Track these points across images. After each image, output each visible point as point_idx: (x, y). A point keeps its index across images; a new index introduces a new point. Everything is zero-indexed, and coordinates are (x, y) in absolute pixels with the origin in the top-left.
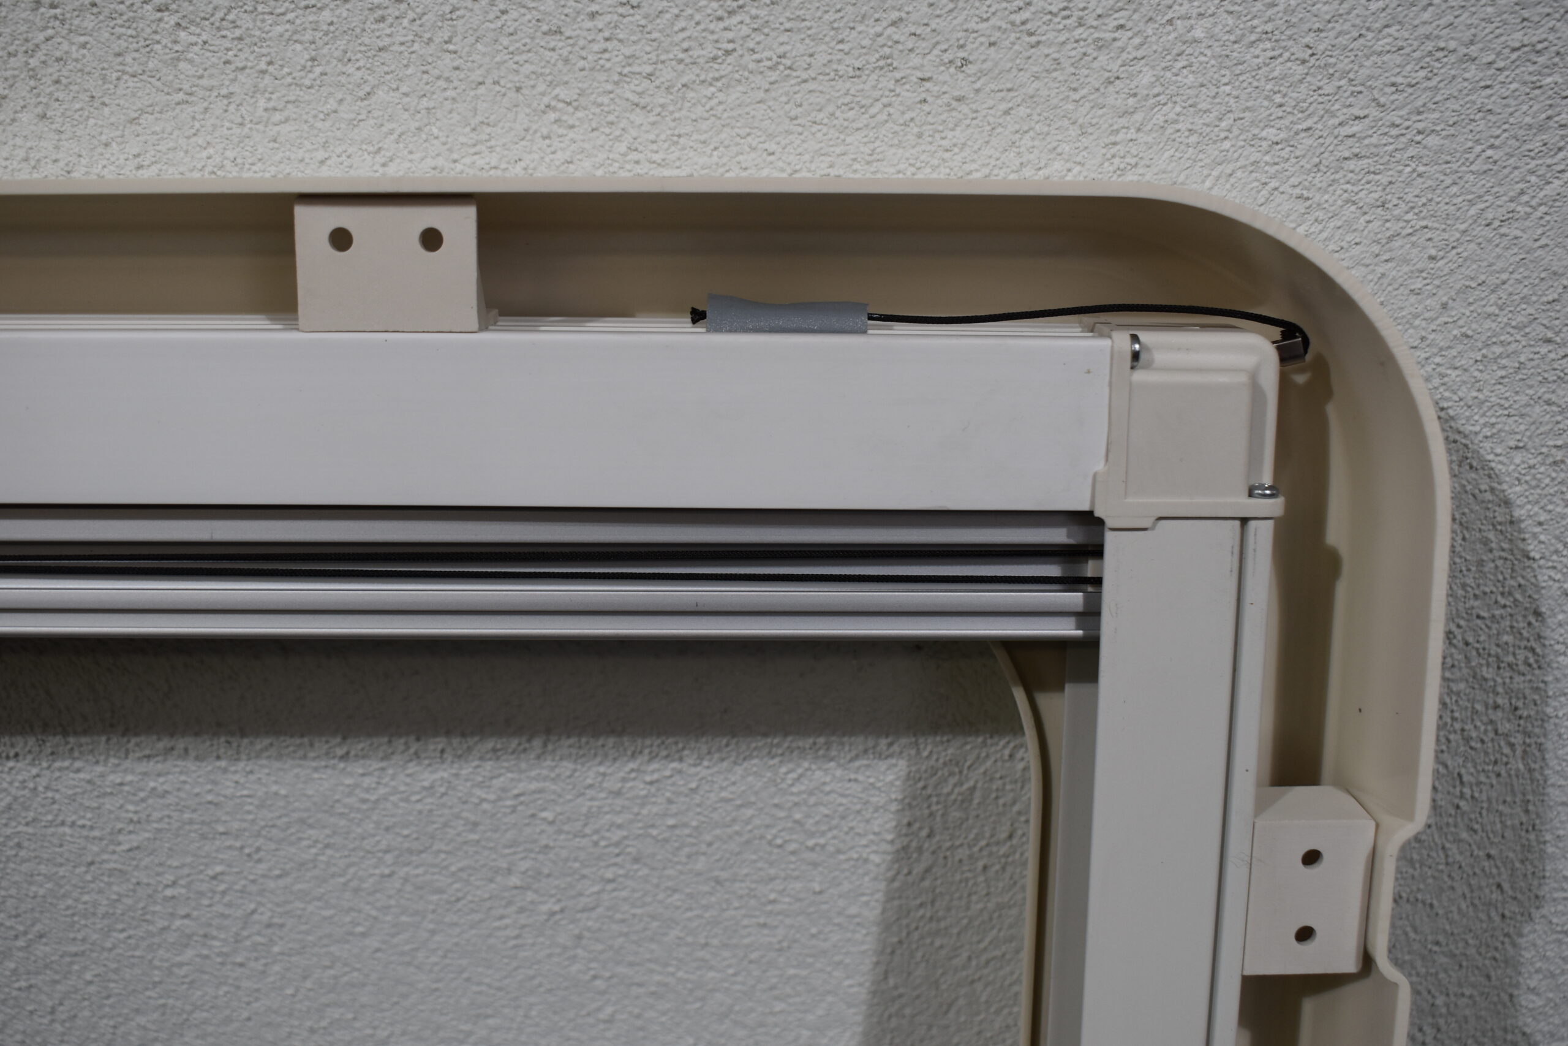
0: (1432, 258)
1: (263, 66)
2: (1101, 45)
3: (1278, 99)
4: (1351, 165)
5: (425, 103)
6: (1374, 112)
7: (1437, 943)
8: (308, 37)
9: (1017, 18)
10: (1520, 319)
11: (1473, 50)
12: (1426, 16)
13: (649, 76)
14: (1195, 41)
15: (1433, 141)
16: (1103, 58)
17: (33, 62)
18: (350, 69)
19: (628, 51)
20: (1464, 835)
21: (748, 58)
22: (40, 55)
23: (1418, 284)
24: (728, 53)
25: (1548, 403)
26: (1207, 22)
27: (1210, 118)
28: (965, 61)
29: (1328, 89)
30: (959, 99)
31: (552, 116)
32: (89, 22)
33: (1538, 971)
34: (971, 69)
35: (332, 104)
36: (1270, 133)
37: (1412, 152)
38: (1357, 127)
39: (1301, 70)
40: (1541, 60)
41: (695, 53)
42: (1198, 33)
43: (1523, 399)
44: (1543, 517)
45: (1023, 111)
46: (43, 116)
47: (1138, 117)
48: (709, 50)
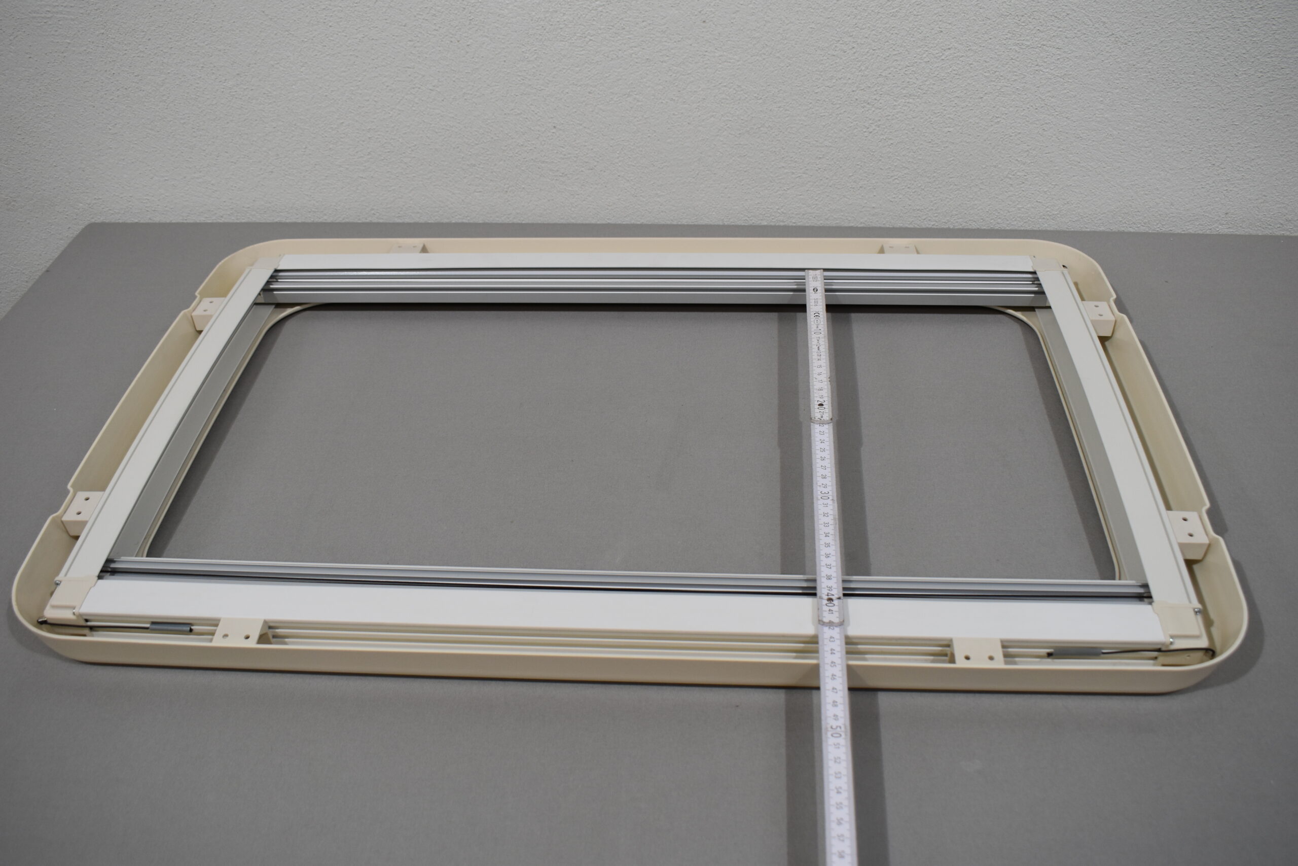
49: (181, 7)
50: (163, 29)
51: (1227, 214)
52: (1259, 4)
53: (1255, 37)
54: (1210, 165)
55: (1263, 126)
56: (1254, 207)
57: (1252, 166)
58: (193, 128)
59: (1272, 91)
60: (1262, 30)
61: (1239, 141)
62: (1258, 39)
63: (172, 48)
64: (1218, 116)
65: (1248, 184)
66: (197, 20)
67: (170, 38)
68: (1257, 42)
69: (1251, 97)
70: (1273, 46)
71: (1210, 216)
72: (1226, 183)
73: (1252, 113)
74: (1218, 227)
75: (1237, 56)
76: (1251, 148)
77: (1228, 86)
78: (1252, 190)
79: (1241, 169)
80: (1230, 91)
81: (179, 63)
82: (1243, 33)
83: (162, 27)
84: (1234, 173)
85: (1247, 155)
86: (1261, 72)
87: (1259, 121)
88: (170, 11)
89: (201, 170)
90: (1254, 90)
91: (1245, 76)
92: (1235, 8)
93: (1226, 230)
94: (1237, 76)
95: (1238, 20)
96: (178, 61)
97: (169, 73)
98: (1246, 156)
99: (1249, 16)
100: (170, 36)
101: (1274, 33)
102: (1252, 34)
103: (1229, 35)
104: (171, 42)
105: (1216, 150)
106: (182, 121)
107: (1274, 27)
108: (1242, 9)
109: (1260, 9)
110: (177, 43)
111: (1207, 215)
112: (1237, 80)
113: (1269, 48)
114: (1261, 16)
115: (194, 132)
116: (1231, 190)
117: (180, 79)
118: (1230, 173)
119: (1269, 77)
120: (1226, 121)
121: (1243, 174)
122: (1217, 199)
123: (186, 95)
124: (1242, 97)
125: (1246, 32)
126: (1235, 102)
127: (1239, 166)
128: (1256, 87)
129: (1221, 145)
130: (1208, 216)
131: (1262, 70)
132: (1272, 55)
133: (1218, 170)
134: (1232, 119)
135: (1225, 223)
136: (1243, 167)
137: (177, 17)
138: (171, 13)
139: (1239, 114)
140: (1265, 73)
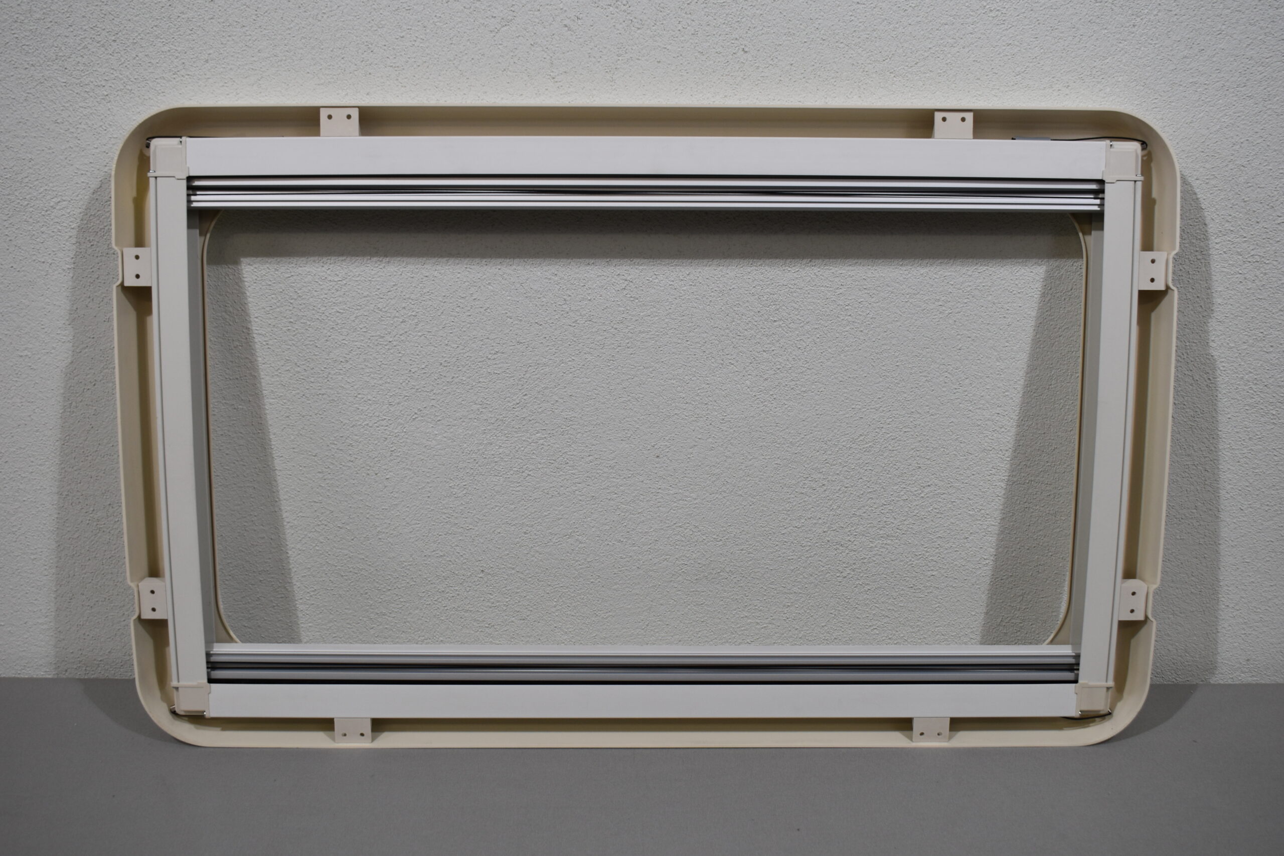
0: (1174, 132)
1: (912, 85)
2: (1098, 82)
3: (1138, 94)
4: (1154, 110)
5: (947, 95)
6: (1160, 97)
7: (1186, 325)
8: (923, 79)
9: (1080, 76)
10: (1196, 146)
11: (1181, 83)
12: (1170, 76)
13: (998, 89)
14: (1119, 82)
15: (1173, 104)
16: (1099, 85)
17: (860, 84)
18: (931, 87)
19: (994, 83)
20: (1191, 290)
21: (1020, 86)
22: (862, 83)
23: (1171, 138)
24: (1016, 84)
25: (1204, 167)
26: (1122, 77)
27: (1122, 99)
28: (1068, 86)
29: (1149, 92)
30: (1067, 95)
31: (975, 98)
32: (874, 75)
33: (1214, 335)
34: (1070, 88)
35: (926, 95)
36: (1136, 102)
37: (1168, 106)
38: (1156, 101)
39: (1143, 88)
40: (1197, 85)
41: (1009, 84)
42: (1120, 80)
43: (1198, 167)
44: (1205, 198)
45: (1081, 97)
46: (860, 97)
47: (1106, 99)
48: (1012, 83)
49: (51, 428)
50: (25, 451)
51: (1248, 660)
52: (1257, 435)
53: (1257, 469)
54: (1224, 607)
55: (1277, 563)
56: (1277, 652)
57: (1269, 607)
58: (46, 565)
59: (1282, 525)
60: (1264, 461)
61: (1253, 580)
62: (1261, 470)
63: (32, 472)
64: (1226, 553)
65: (1267, 627)
66: (67, 442)
67: (32, 462)
68: (1260, 473)
69: (1259, 532)
70: (1277, 478)
71: (1230, 663)
72: (1244, 626)
73: (1263, 549)
74: (1240, 676)
75: (1240, 489)
76: (1266, 587)
77: (1234, 521)
78: (1273, 633)
79: (1259, 610)
80: (1236, 526)
81: (39, 489)
82: (1244, 465)
83: (24, 449)
84: (1250, 615)
85: (1263, 594)
86: (1268, 505)
87: (1271, 557)
88: (37, 431)
89: (48, 614)
90: (1262, 524)
91: (1251, 510)
92: (1233, 439)
93: (1250, 679)
94: (1242, 510)
95: (1237, 452)
96: (38, 488)
97: (24, 501)
98: (1262, 596)
99: (1248, 447)
100: (32, 459)
101: (1277, 464)
102: (1254, 466)
103: (1229, 467)
104: (33, 466)
105: (1228, 590)
106: (32, 557)
107: (1276, 458)
108: (1240, 440)
109: (1259, 440)
110: (40, 467)
111: (1226, 662)
112: (1243, 515)
113: (1274, 480)
114: (1261, 447)
115: (46, 569)
116: (1249, 634)
117: (38, 508)
118: (1246, 614)
119: (1277, 510)
120: (1236, 558)
121: (1261, 616)
122: (1235, 644)
123: (42, 527)
124: (1250, 532)
125: (1247, 464)
126: (1243, 538)
127: (1255, 607)
128: (1265, 521)
129: (1233, 584)
130: (1227, 664)
131: (1268, 503)
132: (1278, 487)
133: (1233, 612)
134: (1242, 556)
135: (1247, 671)
136: (1259, 608)
137: (44, 438)
138: (38, 433)
139: (1249, 550)
140: (1272, 506)
